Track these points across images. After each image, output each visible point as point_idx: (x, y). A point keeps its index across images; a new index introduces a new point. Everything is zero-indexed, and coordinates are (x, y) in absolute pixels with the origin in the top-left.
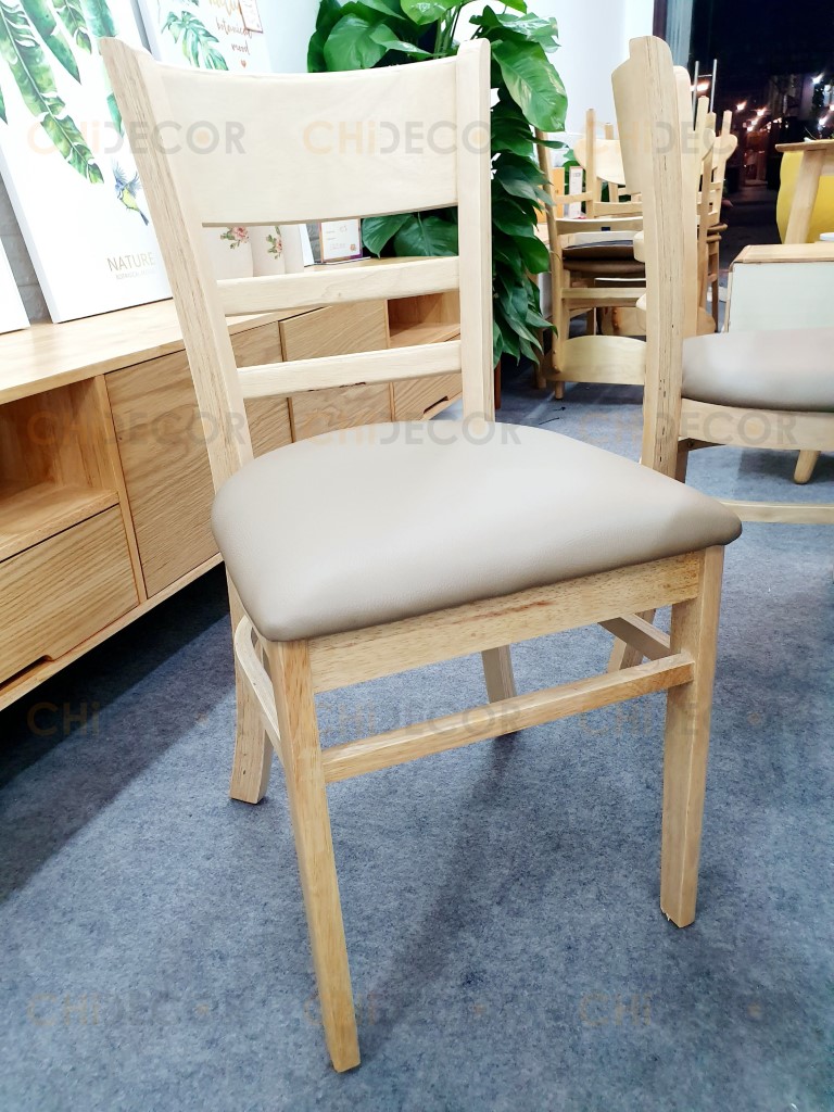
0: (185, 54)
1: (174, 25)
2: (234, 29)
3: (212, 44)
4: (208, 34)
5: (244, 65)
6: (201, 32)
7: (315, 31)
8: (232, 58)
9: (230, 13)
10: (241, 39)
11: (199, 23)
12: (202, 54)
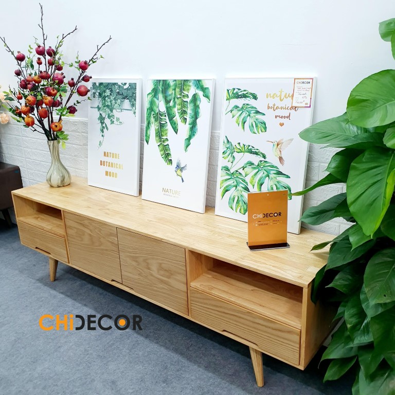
1: (235, 112)
2: (281, 108)
4: (258, 112)
5: (282, 125)
6: (253, 112)
9: (282, 100)
11: (253, 107)
12: (249, 121)
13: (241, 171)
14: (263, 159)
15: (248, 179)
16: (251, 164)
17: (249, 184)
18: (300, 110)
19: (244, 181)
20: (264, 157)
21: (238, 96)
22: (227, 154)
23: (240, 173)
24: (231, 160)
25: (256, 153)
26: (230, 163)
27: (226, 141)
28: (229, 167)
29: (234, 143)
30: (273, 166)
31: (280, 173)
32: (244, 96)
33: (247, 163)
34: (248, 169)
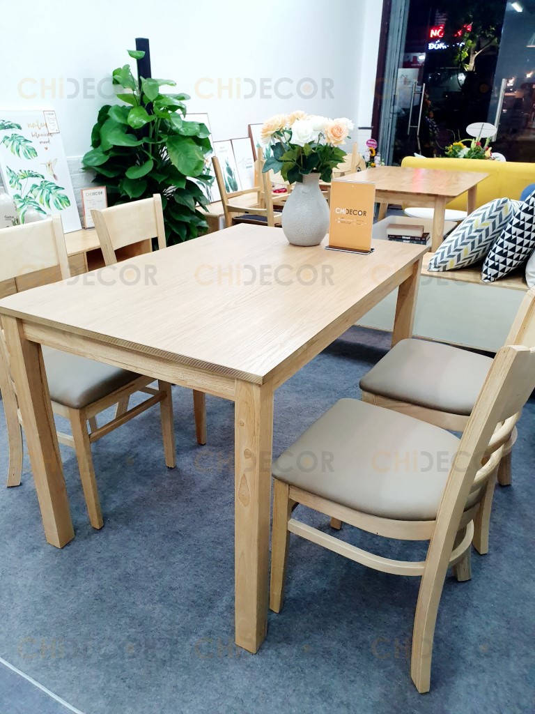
0: (12, 151)
1: (7, 141)
2: (42, 135)
3: (28, 144)
4: (26, 140)
5: (47, 149)
6: (22, 140)
7: (97, 122)
8: (40, 149)
9: (40, 129)
10: (45, 139)
11: (21, 137)
12: (22, 149)
13: (30, 195)
14: (42, 180)
15: (37, 200)
16: (35, 186)
17: (40, 204)
18: (54, 136)
19: (35, 203)
20: (43, 177)
21: (5, 128)
22: (14, 181)
23: (30, 198)
24: (19, 186)
25: (37, 176)
26: (19, 190)
27: (9, 171)
28: (20, 195)
29: (17, 171)
30: (51, 184)
31: (57, 188)
32: (10, 127)
33: (33, 186)
34: (35, 191)
